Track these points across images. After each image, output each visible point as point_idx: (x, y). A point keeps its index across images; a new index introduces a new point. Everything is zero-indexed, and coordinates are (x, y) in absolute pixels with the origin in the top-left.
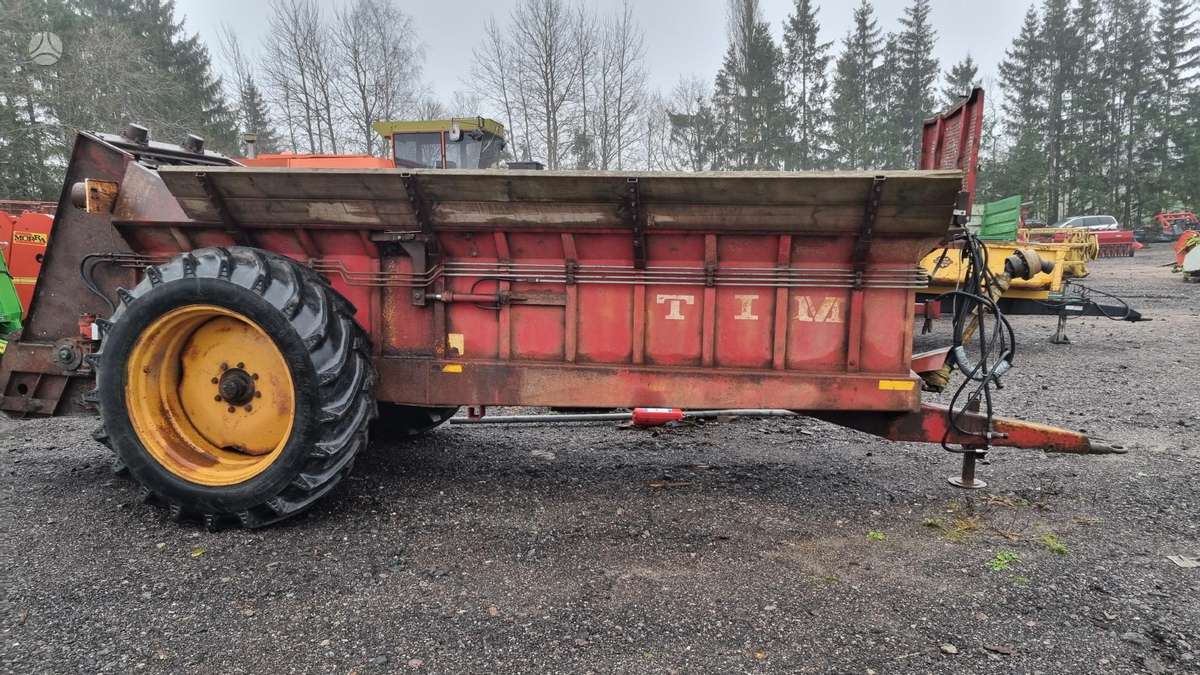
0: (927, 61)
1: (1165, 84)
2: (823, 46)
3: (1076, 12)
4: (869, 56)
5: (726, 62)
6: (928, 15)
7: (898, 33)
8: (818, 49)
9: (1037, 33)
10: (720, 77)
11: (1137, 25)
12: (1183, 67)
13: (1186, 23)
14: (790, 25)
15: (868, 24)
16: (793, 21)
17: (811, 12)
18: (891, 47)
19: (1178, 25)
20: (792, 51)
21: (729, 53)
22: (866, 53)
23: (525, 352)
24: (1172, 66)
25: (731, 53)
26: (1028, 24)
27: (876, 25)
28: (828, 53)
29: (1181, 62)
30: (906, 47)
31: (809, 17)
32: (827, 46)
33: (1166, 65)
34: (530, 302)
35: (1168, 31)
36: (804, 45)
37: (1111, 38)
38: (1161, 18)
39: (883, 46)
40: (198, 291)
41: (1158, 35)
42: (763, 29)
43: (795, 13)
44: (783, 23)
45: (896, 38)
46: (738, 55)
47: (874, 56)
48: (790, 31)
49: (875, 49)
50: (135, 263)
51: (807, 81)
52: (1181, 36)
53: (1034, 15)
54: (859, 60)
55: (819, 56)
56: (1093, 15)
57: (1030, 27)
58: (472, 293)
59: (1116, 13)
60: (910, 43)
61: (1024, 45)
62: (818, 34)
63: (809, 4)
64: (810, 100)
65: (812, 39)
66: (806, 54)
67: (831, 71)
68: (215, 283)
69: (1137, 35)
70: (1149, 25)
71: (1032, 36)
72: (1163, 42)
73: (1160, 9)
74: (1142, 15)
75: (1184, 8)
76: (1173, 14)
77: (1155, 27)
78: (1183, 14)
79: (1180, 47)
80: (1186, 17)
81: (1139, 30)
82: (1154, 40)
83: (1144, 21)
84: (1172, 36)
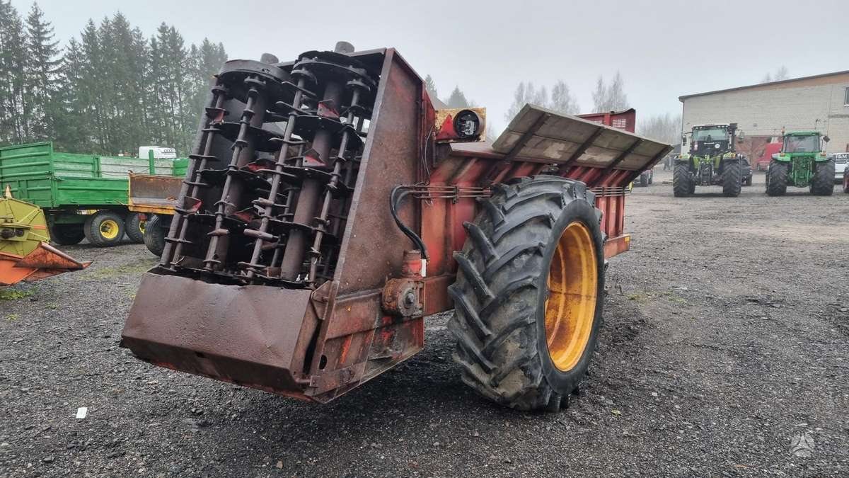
1: (41, 81)
11: (16, 37)
12: (51, 72)
13: (50, 42)
19: (44, 43)
24: (45, 70)
29: (51, 69)
33: (40, 69)
35: (37, 45)
38: (31, 35)
40: (578, 210)
41: (31, 47)
68: (582, 203)
69: (18, 43)
70: (23, 39)
72: (35, 53)
73: (30, 30)
74: (18, 30)
75: (46, 32)
76: (39, 34)
77: (28, 41)
78: (46, 36)
79: (47, 58)
80: (48, 39)
81: (17, 41)
82: (30, 50)
83: (20, 35)
84: (41, 50)
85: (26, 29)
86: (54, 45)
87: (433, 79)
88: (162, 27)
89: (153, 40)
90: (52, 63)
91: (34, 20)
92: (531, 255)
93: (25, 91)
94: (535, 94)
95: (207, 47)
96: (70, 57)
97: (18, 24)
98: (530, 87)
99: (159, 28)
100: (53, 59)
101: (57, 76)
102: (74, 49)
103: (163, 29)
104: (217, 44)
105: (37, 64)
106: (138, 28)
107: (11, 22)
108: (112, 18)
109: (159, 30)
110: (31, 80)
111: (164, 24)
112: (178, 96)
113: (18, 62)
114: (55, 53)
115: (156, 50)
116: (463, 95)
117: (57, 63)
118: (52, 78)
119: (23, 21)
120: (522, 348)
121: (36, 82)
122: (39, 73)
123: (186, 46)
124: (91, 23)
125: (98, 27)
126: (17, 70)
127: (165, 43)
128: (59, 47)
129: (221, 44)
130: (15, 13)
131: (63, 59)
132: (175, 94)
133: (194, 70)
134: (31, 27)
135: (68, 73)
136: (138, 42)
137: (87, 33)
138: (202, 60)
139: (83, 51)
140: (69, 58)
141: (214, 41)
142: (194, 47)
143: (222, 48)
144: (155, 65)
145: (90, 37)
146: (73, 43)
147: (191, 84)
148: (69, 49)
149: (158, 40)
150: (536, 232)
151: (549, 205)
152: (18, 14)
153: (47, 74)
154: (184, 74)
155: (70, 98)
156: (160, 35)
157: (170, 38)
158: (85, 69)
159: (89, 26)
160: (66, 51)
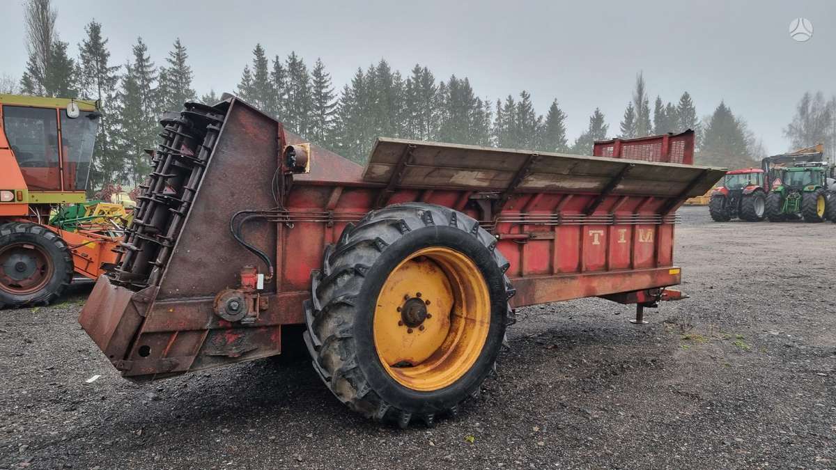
0: (188, 90)
1: (320, 122)
2: (113, 68)
3: (272, 73)
4: (146, 80)
5: (29, 67)
6: (186, 59)
7: (167, 68)
8: (109, 70)
9: (251, 83)
10: (25, 78)
11: (304, 87)
12: (328, 114)
13: (328, 90)
14: (84, 48)
15: (145, 57)
16: (87, 45)
17: (101, 41)
18: (163, 77)
19: (324, 91)
20: (86, 67)
21: (31, 60)
22: (144, 78)
23: (531, 270)
24: (323, 113)
25: (33, 60)
26: (245, 77)
27: (150, 59)
28: (118, 73)
29: (328, 111)
30: (173, 78)
31: (99, 44)
32: (117, 68)
33: (320, 112)
34: (538, 238)
35: (319, 93)
36: (97, 64)
37: (292, 93)
38: (315, 85)
39: (157, 74)
40: (437, 236)
41: (314, 94)
42: (61, 48)
43: (88, 39)
44: (79, 45)
45: (166, 71)
46: (39, 63)
47: (150, 80)
48: (85, 52)
49: (152, 76)
50: (283, 218)
51: (102, 92)
52: (326, 97)
53: (249, 72)
54: (139, 83)
55: (110, 75)
56: (282, 78)
57: (247, 78)
58: (509, 233)
59: (293, 79)
60: (176, 76)
61: (244, 89)
62: (109, 59)
63: (99, 35)
64: (106, 106)
65: (103, 61)
66: (99, 72)
67: (119, 87)
68: (447, 229)
69: (305, 92)
70: (309, 88)
71: (248, 84)
72: (317, 99)
73: (314, 80)
74: (306, 82)
75: (325, 82)
76: (320, 84)
77: (313, 90)
78: (326, 85)
79: (326, 103)
80: (327, 87)
81: (305, 90)
82: (313, 97)
83: (307, 86)
84: (321, 96)
85: (311, 81)
86: (330, 91)
87: (691, 96)
88: (415, 69)
89: (409, 80)
90: (328, 107)
91: (317, 73)
92: (352, 275)
93: (307, 131)
94: (825, 105)
95: (454, 83)
96: (343, 100)
97: (306, 77)
98: (819, 97)
99: (414, 69)
100: (329, 103)
101: (332, 117)
102: (347, 94)
103: (417, 71)
104: (463, 80)
105: (318, 108)
106: (398, 71)
107: (301, 76)
108: (376, 65)
109: (414, 72)
110: (312, 122)
111: (417, 66)
112: (426, 128)
113: (305, 108)
114: (331, 98)
115: (410, 88)
116: (729, 111)
117: (332, 106)
118: (329, 118)
119: (310, 74)
120: (342, 360)
121: (316, 124)
122: (318, 115)
123: (437, 84)
124: (360, 71)
125: (365, 73)
126: (303, 115)
127: (417, 82)
128: (334, 93)
129: (466, 79)
130: (304, 68)
131: (337, 103)
132: (424, 126)
133: (442, 104)
134: (315, 78)
135: (341, 114)
136: (398, 84)
137: (356, 79)
138: (449, 94)
139: (353, 95)
140: (342, 102)
141: (460, 77)
142: (442, 84)
143: (468, 83)
144: (409, 102)
145: (358, 83)
146: (346, 89)
147: (439, 117)
148: (343, 94)
149: (412, 81)
150: (364, 255)
151: (388, 230)
152: (307, 69)
153: (325, 116)
154: (434, 109)
155: (341, 134)
156: (414, 76)
157: (423, 77)
158: (354, 110)
159: (358, 73)
160: (340, 96)
